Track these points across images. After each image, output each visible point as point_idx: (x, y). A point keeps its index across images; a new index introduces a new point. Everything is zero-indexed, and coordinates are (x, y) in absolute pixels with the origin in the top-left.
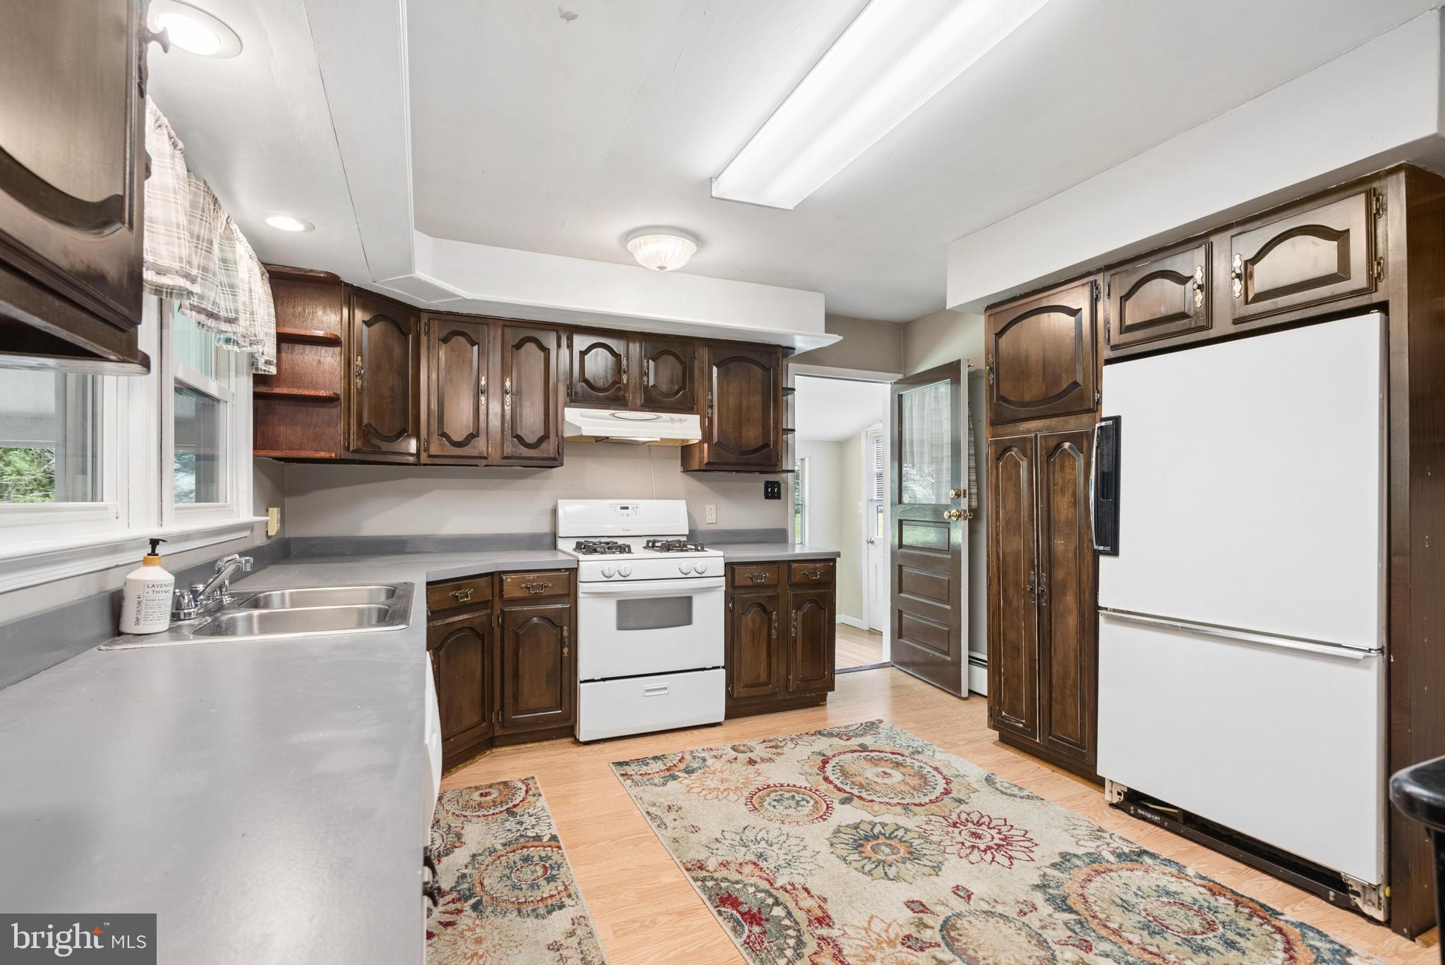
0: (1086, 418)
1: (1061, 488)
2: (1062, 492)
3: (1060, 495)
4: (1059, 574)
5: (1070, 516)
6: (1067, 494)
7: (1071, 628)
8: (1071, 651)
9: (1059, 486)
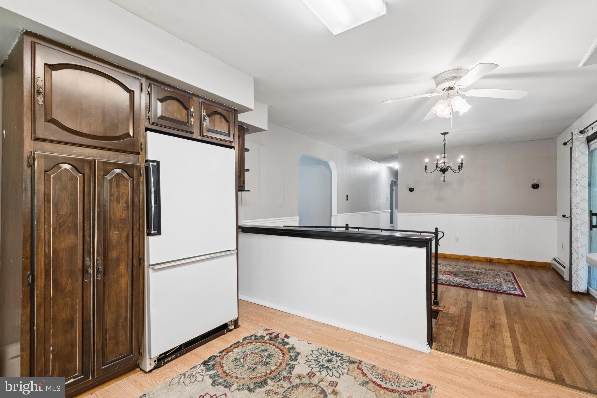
0: (133, 156)
1: (117, 198)
2: (117, 201)
3: (115, 202)
4: (113, 254)
5: (124, 216)
6: (121, 202)
7: (123, 286)
8: (123, 300)
9: (115, 197)
